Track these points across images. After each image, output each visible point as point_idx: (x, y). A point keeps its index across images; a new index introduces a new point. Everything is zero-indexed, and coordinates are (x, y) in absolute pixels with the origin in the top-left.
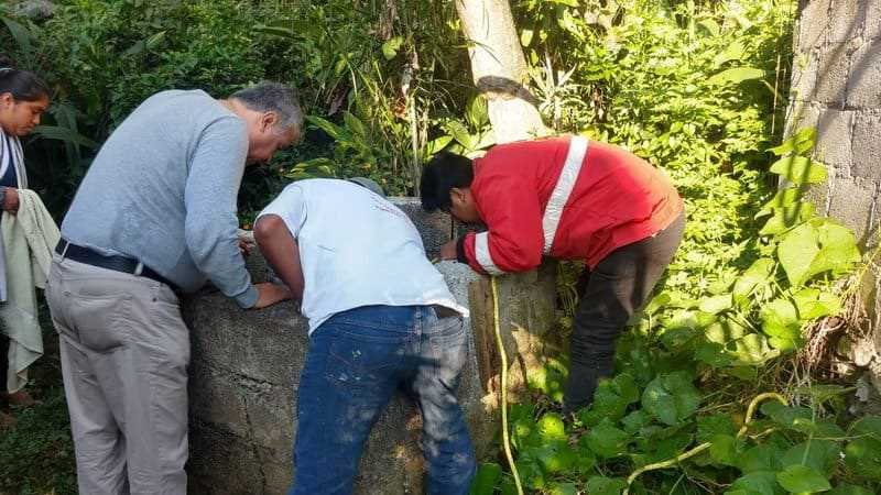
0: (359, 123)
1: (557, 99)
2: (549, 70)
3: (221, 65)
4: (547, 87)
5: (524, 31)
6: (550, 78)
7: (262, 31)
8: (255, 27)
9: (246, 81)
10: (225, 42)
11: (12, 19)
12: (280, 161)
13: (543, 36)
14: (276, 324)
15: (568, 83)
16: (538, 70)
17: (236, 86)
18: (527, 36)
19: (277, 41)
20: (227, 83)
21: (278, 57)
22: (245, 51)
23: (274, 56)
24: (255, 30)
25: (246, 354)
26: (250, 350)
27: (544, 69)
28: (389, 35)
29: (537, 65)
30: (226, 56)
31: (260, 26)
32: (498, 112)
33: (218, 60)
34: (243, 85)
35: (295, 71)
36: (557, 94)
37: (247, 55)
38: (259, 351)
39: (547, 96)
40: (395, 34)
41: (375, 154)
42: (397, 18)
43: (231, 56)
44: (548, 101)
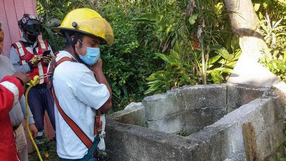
0: (177, 54)
1: (274, 34)
2: (268, 21)
3: (121, 37)
4: (268, 29)
5: (256, 4)
6: (269, 24)
7: (136, 20)
8: (133, 19)
9: (130, 42)
10: (122, 27)
11: (47, 27)
12: (143, 73)
13: (265, 5)
14: (156, 142)
15: (278, 26)
16: (263, 21)
17: (127, 45)
18: (257, 6)
19: (141, 24)
20: (123, 44)
21: (141, 31)
22: (129, 30)
23: (140, 30)
24: (133, 21)
25: (143, 153)
26: (145, 152)
27: (266, 20)
28: (192, 15)
29: (262, 19)
30: (123, 33)
31: (134, 19)
32: (244, 43)
33: (120, 35)
34: (129, 44)
35: (148, 35)
36: (273, 32)
37: (130, 31)
38: (149, 153)
39: (268, 33)
40: (194, 12)
41: (184, 66)
42: (195, 6)
43: (125, 33)
44: (268, 35)
